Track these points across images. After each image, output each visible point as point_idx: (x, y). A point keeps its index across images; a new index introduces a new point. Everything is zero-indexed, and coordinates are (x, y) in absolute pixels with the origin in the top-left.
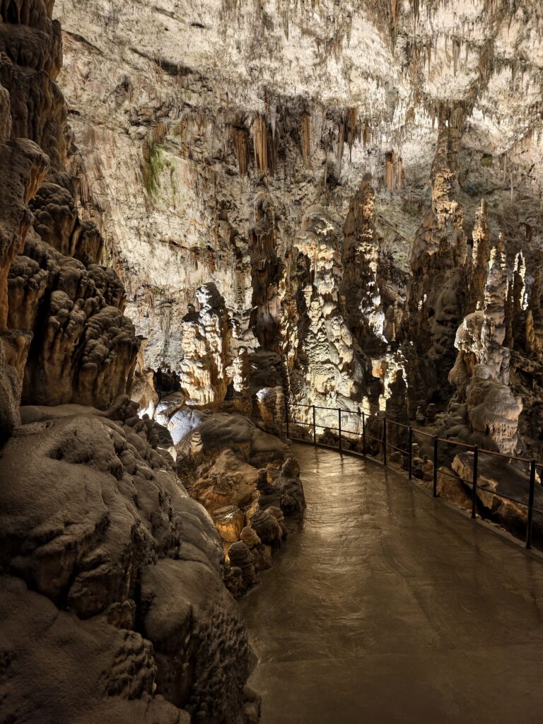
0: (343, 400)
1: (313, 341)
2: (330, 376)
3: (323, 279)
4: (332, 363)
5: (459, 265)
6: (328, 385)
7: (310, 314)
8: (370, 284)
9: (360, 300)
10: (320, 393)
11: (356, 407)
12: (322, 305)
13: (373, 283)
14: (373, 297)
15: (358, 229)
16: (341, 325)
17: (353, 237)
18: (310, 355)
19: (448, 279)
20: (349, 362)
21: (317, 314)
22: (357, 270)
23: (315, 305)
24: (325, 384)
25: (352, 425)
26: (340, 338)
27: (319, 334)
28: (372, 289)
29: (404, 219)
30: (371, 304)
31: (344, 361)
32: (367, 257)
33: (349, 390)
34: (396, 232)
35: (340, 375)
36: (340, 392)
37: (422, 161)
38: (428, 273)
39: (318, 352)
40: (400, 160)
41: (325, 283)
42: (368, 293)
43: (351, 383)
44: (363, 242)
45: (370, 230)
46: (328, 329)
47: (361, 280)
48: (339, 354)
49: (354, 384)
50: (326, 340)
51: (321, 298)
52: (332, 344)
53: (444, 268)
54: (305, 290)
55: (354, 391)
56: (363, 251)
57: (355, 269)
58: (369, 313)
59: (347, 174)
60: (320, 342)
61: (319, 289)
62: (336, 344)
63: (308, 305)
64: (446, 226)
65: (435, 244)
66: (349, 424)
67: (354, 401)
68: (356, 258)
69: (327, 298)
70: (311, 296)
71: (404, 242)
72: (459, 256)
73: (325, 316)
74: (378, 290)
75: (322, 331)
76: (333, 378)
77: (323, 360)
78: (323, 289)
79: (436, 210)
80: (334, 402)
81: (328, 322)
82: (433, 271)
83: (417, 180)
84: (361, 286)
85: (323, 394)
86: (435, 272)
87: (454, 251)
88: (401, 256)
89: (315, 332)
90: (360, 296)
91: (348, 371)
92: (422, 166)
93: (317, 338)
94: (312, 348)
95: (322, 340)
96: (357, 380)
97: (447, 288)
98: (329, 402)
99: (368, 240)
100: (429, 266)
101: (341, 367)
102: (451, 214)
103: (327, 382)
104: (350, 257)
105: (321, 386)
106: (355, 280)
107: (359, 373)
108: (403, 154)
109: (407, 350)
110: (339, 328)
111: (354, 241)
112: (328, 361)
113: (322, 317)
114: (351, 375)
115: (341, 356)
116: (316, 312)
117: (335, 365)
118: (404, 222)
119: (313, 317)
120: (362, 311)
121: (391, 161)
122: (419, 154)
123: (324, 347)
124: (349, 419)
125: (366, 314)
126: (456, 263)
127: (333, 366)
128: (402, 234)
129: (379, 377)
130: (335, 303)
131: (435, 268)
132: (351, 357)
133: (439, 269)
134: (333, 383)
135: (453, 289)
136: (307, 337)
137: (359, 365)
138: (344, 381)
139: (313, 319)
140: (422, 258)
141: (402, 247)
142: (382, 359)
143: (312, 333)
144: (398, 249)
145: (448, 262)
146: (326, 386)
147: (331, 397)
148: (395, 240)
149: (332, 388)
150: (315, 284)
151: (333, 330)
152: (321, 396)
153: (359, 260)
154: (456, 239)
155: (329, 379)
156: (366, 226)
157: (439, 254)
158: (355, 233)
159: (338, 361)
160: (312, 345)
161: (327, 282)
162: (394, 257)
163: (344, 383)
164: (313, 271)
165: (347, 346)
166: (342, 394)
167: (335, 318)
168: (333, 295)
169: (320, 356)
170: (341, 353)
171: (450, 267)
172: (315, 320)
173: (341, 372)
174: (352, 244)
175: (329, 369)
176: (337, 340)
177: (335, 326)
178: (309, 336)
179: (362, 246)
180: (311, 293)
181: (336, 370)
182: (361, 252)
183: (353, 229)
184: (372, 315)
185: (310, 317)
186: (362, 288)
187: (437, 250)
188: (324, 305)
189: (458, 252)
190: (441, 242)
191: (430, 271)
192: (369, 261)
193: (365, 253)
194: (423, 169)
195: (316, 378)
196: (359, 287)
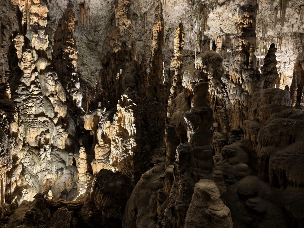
0: (58, 152)
1: (25, 93)
2: (44, 129)
3: (36, 33)
4: (47, 116)
5: (133, 61)
6: (42, 139)
7: (22, 66)
8: (73, 74)
9: (67, 83)
10: (32, 147)
11: (72, 158)
12: (36, 59)
13: (75, 74)
14: (75, 82)
15: (65, 37)
16: (56, 81)
17: (61, 42)
18: (21, 108)
19: (127, 67)
20: (64, 116)
21: (30, 66)
22: (64, 64)
23: (28, 56)
24: (38, 138)
25: (68, 176)
26: (55, 93)
27: (32, 86)
28: (74, 77)
29: (87, 53)
30: (74, 87)
31: (59, 116)
32: (71, 56)
33: (64, 143)
34: (82, 60)
35: (55, 128)
36: (55, 145)
37: (100, 13)
38: (115, 63)
39: (30, 104)
40: (89, 8)
41: (39, 38)
42: (72, 79)
43: (65, 136)
44: (68, 46)
45: (72, 39)
46: (42, 83)
47: (67, 71)
48: (54, 108)
49: (68, 137)
50: (40, 94)
51: (34, 51)
52: (47, 98)
53: (124, 61)
54: (15, 40)
55: (69, 143)
56: (68, 52)
57: (62, 63)
58: (73, 92)
59: (55, 15)
60: (33, 95)
61: (33, 41)
62: (52, 99)
63: (19, 57)
64: (125, 34)
65: (119, 45)
66: (64, 176)
67: (69, 152)
68: (63, 56)
69: (41, 54)
70: (23, 47)
71: (86, 66)
72: (133, 55)
73: (39, 70)
74: (78, 79)
75: (36, 85)
76: (48, 131)
77: (37, 113)
78: (36, 43)
79: (119, 24)
80: (49, 156)
81: (42, 76)
82: (117, 62)
83: (96, 27)
84: (67, 74)
85: (36, 148)
86: (119, 63)
87: (130, 51)
88: (85, 74)
89: (28, 84)
90: (66, 81)
91: (63, 125)
92: (100, 17)
93: (30, 90)
94: (24, 101)
95: (36, 93)
96: (71, 134)
97: (128, 73)
98: (43, 156)
99: (72, 46)
100: (115, 59)
101: (55, 121)
102: (127, 28)
103: (41, 135)
104: (59, 55)
105: (34, 140)
106: (63, 70)
107: (72, 127)
108: (90, 5)
109: (133, 94)
110: (54, 84)
111: (62, 45)
112: (42, 114)
113: (35, 70)
114: (66, 129)
115: (56, 110)
116: (28, 64)
117: (49, 118)
118: (87, 54)
119: (25, 68)
120: (68, 91)
121: (84, 8)
122: (100, 7)
123: (38, 99)
124: (65, 171)
125: (71, 93)
126: (131, 59)
127: (48, 119)
128: (85, 62)
129: (90, 129)
130: (49, 60)
131: (119, 61)
132: (65, 113)
133: (122, 61)
134: (48, 136)
135: (132, 74)
136: (17, 89)
137: (72, 120)
138: (59, 134)
139: (25, 71)
140: (109, 56)
141: (85, 69)
142: (94, 114)
143: (24, 84)
144: (83, 70)
145: (127, 57)
146: (40, 139)
147: (45, 150)
148: (82, 65)
149: (47, 141)
150: (27, 36)
151: (47, 85)
152: (34, 151)
153: (65, 57)
154: (131, 44)
155: (43, 132)
156: (70, 36)
157: (121, 52)
158: (62, 40)
159: (53, 115)
160: (24, 97)
161: (41, 36)
162: (81, 74)
163: (60, 136)
164: (26, 24)
165: (62, 101)
166: (56, 147)
167: (50, 73)
168: (47, 53)
169: (33, 109)
170: (56, 107)
171: (128, 61)
172: (27, 72)
173: (56, 125)
174: (60, 46)
175: (44, 122)
176: (52, 95)
177: (49, 81)
178: (21, 88)
179: (67, 49)
180: (23, 44)
181: (50, 123)
182: (66, 52)
183: (61, 37)
184: (74, 94)
185: (22, 68)
186: (68, 76)
187: (120, 49)
188: (38, 60)
189: (132, 52)
190: (122, 44)
191: (116, 62)
192: (72, 60)
193: (69, 53)
194: (100, 19)
195: (28, 132)
196: (65, 75)
